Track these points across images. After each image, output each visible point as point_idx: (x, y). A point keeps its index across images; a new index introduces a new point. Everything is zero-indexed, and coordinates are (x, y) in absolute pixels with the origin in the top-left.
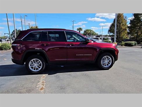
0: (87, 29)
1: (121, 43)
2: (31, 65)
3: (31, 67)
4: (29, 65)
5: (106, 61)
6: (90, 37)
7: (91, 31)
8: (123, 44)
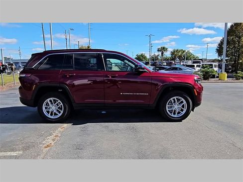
0: (176, 49)
1: (237, 73)
2: (46, 108)
3: (47, 111)
4: (44, 108)
5: (175, 105)
6: (182, 63)
7: (184, 52)
8: (239, 76)
